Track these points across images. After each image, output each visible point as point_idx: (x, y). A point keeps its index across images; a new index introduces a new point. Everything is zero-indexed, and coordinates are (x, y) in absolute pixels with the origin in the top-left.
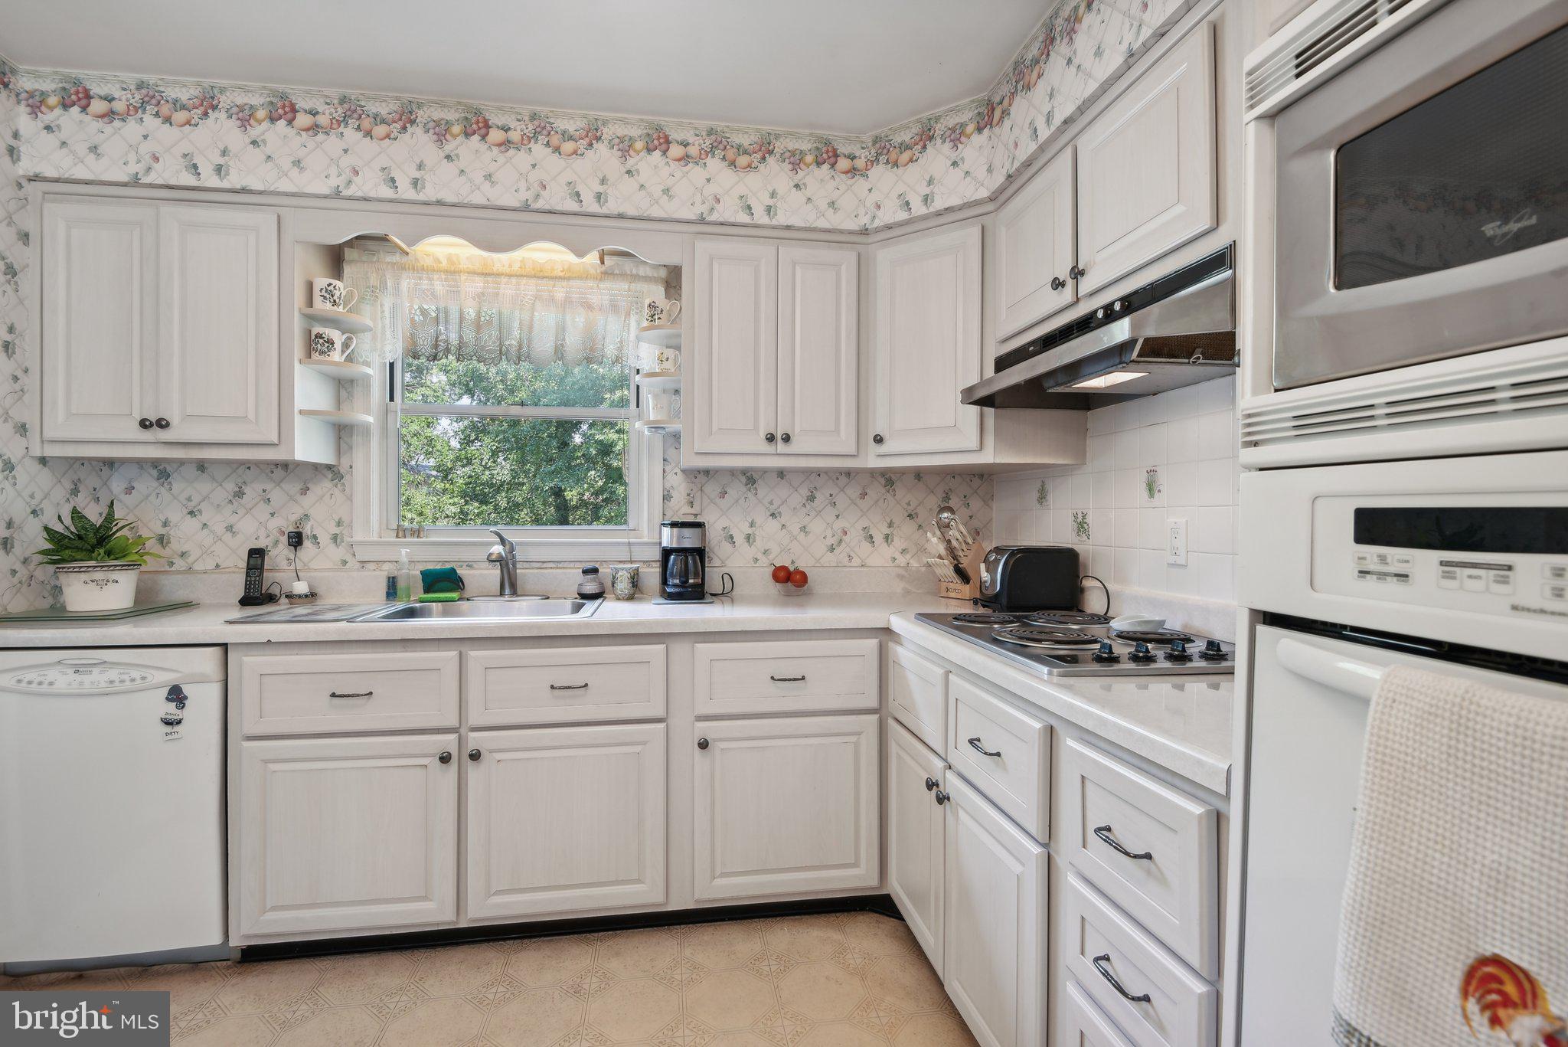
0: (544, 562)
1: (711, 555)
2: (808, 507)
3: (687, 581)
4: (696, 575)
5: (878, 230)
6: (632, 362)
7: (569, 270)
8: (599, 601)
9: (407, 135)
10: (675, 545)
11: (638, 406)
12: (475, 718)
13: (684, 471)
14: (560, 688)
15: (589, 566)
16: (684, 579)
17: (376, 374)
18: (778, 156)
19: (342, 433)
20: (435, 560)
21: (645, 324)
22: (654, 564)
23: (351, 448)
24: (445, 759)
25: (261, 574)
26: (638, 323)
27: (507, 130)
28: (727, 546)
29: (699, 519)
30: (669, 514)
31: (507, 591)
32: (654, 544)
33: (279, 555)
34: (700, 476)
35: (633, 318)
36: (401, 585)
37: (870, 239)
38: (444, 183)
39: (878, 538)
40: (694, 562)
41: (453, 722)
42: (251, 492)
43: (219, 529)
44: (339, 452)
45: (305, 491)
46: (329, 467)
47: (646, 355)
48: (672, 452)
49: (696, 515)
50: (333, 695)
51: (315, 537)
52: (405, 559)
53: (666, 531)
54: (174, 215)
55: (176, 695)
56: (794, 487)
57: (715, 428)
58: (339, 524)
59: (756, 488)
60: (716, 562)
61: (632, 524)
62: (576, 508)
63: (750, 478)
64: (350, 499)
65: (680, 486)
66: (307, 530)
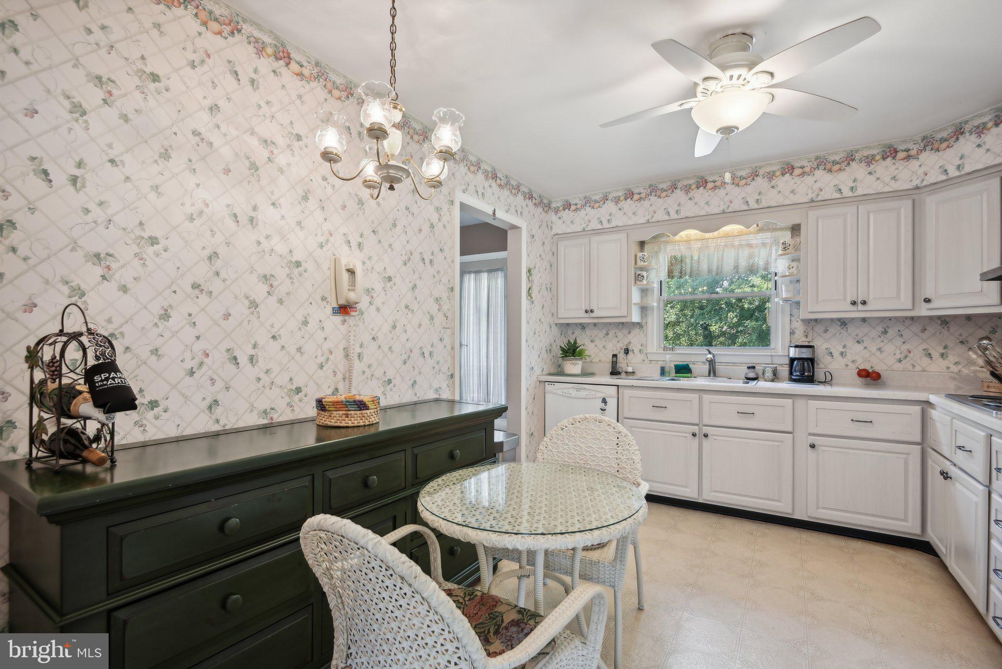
0: (727, 363)
1: (819, 362)
2: (882, 337)
3: (804, 374)
4: (809, 371)
5: (926, 186)
6: (772, 270)
7: (741, 231)
8: (756, 381)
9: (674, 193)
10: (797, 356)
11: (776, 290)
12: (706, 421)
13: (802, 320)
14: (741, 413)
15: (751, 365)
16: (802, 373)
17: (656, 286)
18: (857, 161)
19: (644, 310)
20: (681, 360)
21: (780, 252)
22: (785, 366)
23: (646, 316)
24: (694, 435)
25: (616, 364)
26: (777, 251)
27: (714, 182)
28: (829, 358)
29: (811, 344)
30: (793, 341)
31: (712, 375)
32: (786, 356)
33: (621, 356)
34: (812, 323)
35: (774, 249)
36: (667, 369)
37: (921, 191)
38: (689, 209)
39: (935, 355)
40: (808, 365)
41: (697, 422)
42: (611, 333)
43: (601, 347)
44: (642, 318)
45: (629, 333)
46: (638, 323)
47: (781, 266)
48: (795, 311)
49: (809, 342)
50: (653, 406)
51: (633, 350)
52: (668, 360)
53: (792, 350)
54: (595, 239)
55: (604, 401)
56: (872, 326)
57: (820, 300)
58: (642, 345)
59: (847, 328)
60: (821, 366)
61: (772, 345)
62: (719, 336)
63: (843, 323)
64: (646, 336)
65: (800, 328)
66: (630, 348)
